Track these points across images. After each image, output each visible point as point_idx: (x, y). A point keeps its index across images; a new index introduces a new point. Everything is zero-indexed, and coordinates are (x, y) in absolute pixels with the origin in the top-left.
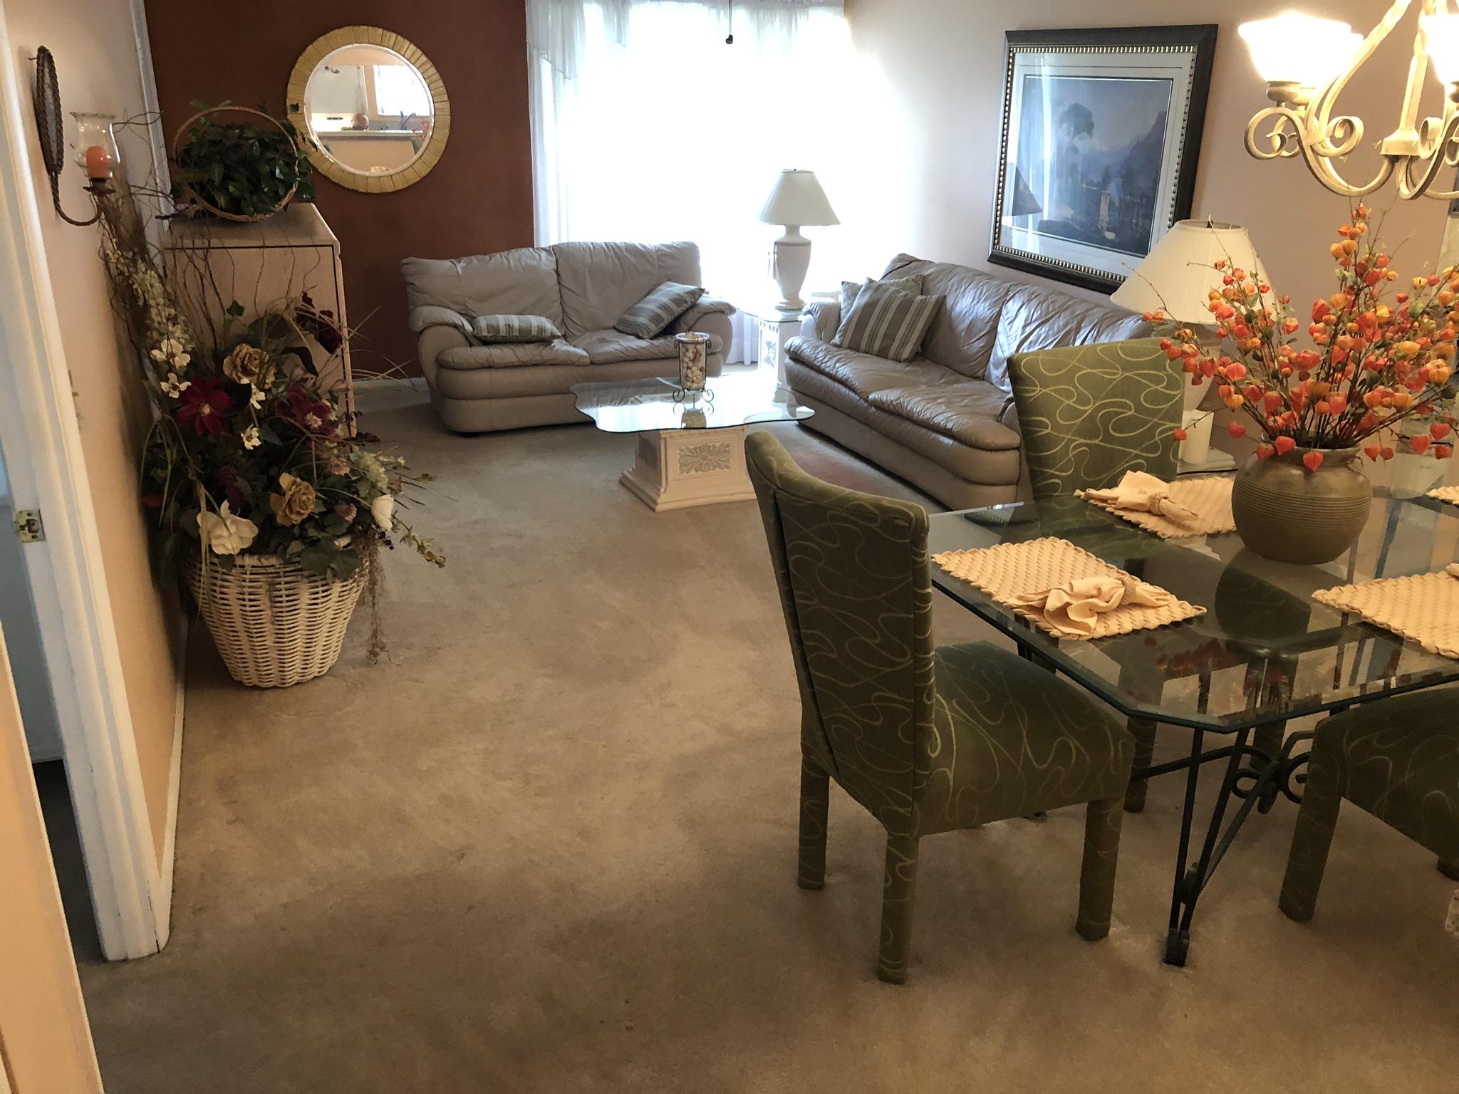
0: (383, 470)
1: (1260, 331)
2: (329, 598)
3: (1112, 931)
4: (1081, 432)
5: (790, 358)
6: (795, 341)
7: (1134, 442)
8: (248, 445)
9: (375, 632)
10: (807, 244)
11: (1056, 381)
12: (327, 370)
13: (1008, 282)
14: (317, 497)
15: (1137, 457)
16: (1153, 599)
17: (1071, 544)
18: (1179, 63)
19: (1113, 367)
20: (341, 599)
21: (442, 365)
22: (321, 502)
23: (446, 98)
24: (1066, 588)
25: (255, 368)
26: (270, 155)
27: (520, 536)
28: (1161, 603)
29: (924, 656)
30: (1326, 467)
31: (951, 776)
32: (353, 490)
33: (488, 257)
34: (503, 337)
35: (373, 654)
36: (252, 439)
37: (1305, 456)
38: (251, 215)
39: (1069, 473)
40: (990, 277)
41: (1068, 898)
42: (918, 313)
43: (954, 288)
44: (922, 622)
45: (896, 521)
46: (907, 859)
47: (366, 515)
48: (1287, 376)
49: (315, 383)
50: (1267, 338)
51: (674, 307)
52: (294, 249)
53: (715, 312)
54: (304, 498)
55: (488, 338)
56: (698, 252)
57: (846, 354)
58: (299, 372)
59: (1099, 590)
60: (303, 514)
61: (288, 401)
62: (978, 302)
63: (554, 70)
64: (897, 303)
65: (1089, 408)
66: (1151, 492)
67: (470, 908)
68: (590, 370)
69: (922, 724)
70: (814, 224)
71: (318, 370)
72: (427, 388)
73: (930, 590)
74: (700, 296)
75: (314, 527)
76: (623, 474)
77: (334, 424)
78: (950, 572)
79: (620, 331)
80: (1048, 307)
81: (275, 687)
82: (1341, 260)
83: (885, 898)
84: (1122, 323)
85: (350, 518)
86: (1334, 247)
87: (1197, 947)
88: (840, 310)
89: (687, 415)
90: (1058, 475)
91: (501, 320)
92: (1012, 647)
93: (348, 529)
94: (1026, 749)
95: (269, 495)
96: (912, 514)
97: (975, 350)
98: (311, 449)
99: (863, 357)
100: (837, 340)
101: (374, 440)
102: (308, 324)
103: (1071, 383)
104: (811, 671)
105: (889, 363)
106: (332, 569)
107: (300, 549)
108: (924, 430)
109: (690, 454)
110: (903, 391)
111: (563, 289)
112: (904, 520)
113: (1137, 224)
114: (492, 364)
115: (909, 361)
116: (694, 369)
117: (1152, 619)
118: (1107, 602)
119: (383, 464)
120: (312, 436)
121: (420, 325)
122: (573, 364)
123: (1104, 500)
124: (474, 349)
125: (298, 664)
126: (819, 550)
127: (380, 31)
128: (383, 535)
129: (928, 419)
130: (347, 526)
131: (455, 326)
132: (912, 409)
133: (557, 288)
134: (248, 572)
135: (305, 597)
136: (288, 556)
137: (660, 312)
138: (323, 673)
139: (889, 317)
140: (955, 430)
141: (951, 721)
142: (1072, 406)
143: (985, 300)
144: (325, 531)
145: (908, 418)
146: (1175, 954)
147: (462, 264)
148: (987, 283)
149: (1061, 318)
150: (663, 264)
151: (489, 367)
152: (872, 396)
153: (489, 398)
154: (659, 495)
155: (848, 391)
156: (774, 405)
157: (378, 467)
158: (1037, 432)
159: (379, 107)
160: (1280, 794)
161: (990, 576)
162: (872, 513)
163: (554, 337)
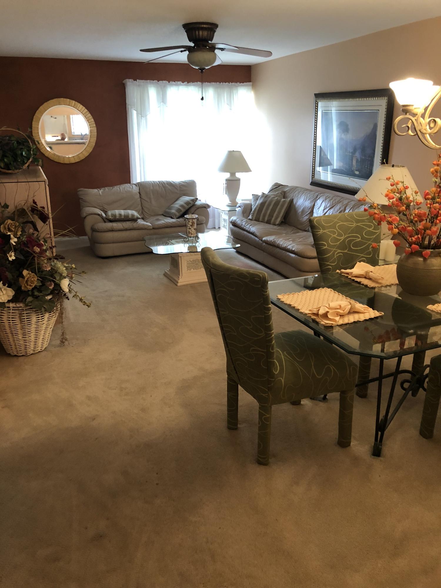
0: (65, 268)
1: (405, 204)
2: (44, 319)
3: (352, 444)
4: (339, 247)
5: (232, 225)
6: (234, 218)
7: (361, 251)
8: (10, 259)
9: (63, 333)
10: (239, 180)
11: (330, 227)
12: (43, 229)
13: (318, 192)
14: (38, 279)
15: (363, 257)
16: (363, 310)
17: (333, 290)
18: (381, 104)
19: (353, 222)
20: (48, 320)
21: (94, 230)
22: (40, 281)
23: (95, 125)
24: (327, 306)
25: (13, 229)
26: (21, 147)
27: (123, 296)
28: (366, 311)
29: (269, 332)
30: (432, 257)
31: (283, 381)
32: (54, 277)
33: (112, 188)
34: (117, 219)
35: (62, 342)
36: (12, 257)
37: (423, 253)
38: (14, 171)
39: (335, 264)
40: (311, 191)
41: (334, 432)
42: (282, 206)
43: (297, 195)
44: (268, 318)
45: (256, 278)
46: (266, 415)
47: (58, 287)
48: (416, 221)
49: (37, 235)
50: (408, 207)
51: (185, 205)
52: (29, 183)
53: (202, 207)
54: (32, 279)
55: (112, 219)
56: (196, 184)
57: (254, 222)
58: (31, 231)
59: (340, 306)
60: (32, 286)
61: (27, 242)
62: (305, 201)
63: (137, 114)
64: (273, 202)
65: (342, 238)
66: (366, 270)
67: (96, 439)
68: (152, 231)
69: (270, 360)
70: (242, 172)
71: (39, 230)
72: (88, 241)
73: (270, 306)
74: (196, 201)
75: (37, 291)
76: (165, 272)
77: (46, 251)
78: (284, 301)
79: (165, 216)
80: (333, 202)
81: (23, 356)
82: (434, 175)
83: (259, 431)
84: (361, 207)
85: (51, 288)
86: (432, 170)
87: (386, 450)
88: (251, 205)
89: (189, 248)
90: (331, 264)
91: (117, 212)
92: (312, 332)
93: (51, 292)
94: (313, 370)
95: (19, 279)
96: (261, 275)
97: (305, 220)
98: (35, 260)
99: (259, 223)
100: (250, 217)
101: (62, 258)
102: (35, 212)
103: (335, 228)
104: (227, 340)
105: (271, 226)
106: (45, 308)
107: (31, 300)
108: (284, 251)
109: (191, 263)
110: (276, 237)
111: (142, 200)
112: (258, 278)
113: (367, 168)
114: (113, 229)
115: (279, 225)
116: (192, 229)
117: (362, 317)
118: (344, 311)
119: (65, 267)
120: (35, 255)
121: (85, 215)
122: (145, 229)
123: (348, 274)
124: (106, 224)
125: (32, 346)
126: (227, 291)
127: (69, 100)
128: (65, 295)
129: (285, 247)
130: (50, 291)
131: (99, 215)
132: (279, 243)
133: (139, 199)
134: (11, 309)
135: (34, 319)
136: (26, 303)
137: (180, 208)
138: (42, 350)
139: (271, 207)
140: (296, 250)
141: (283, 360)
142: (335, 237)
143: (309, 200)
144: (42, 293)
145: (278, 247)
146: (377, 452)
147: (102, 190)
148: (309, 193)
149: (338, 206)
150: (181, 189)
151: (112, 230)
152: (264, 239)
153: (113, 243)
154: (179, 279)
155: (254, 237)
156: (227, 244)
157: (63, 268)
158: (321, 248)
159: (73, 131)
160: (421, 389)
161: (299, 303)
162: (247, 276)
163: (138, 218)
